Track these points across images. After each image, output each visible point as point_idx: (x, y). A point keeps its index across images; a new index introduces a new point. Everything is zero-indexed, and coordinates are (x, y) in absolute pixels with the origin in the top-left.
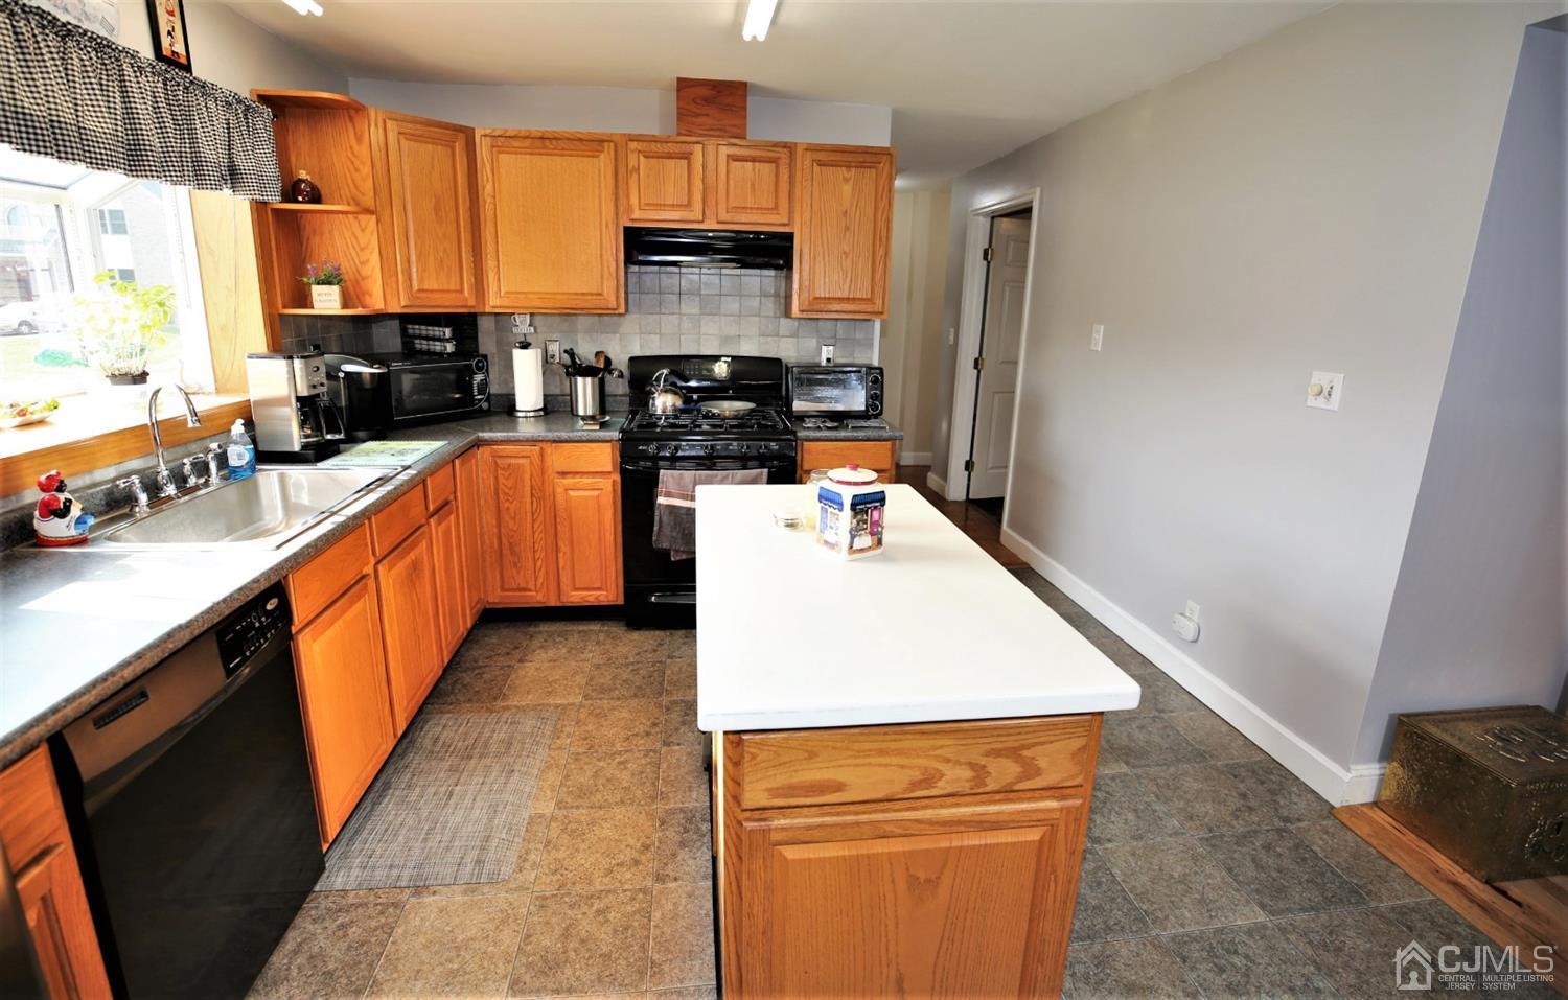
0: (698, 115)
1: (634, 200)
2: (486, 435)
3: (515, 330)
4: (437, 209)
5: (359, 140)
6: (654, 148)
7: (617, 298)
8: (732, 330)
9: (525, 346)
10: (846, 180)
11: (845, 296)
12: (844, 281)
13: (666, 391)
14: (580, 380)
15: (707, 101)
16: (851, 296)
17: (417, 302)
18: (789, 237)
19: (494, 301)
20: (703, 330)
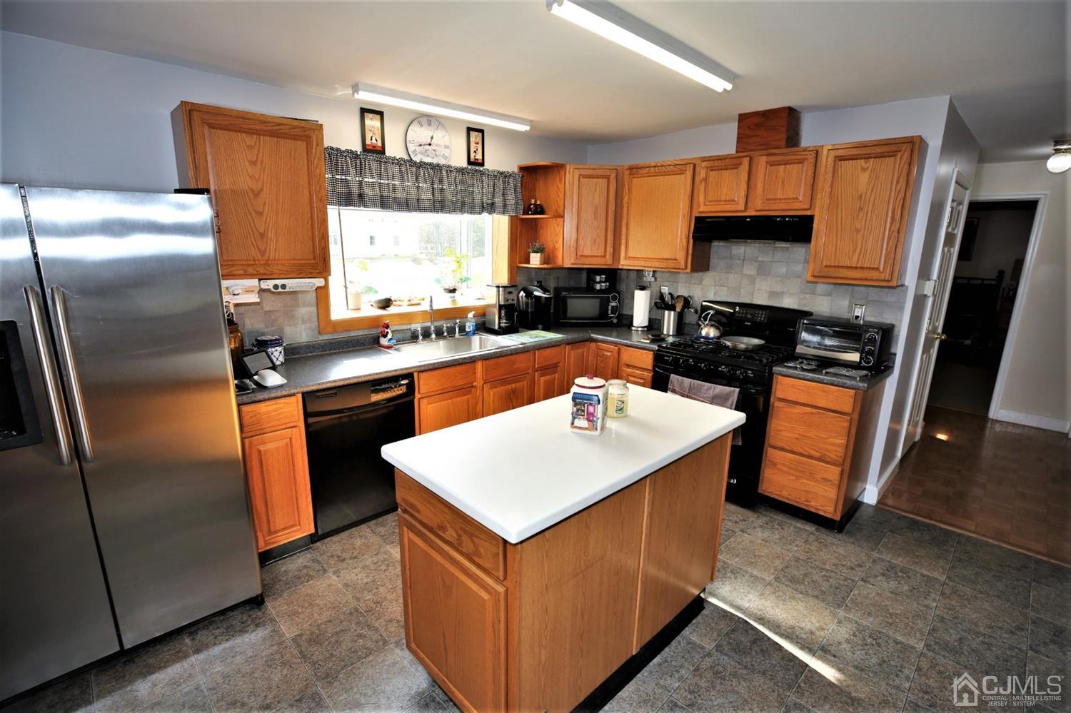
0: (750, 137)
1: (701, 199)
2: (594, 336)
3: (645, 279)
4: (596, 213)
5: (560, 180)
6: (720, 164)
7: (686, 262)
8: (778, 288)
9: (643, 288)
10: (864, 170)
11: (854, 265)
12: (854, 252)
13: (712, 326)
14: (666, 312)
15: (758, 126)
16: (859, 265)
17: (579, 262)
18: (810, 219)
19: (624, 263)
20: (757, 286)
